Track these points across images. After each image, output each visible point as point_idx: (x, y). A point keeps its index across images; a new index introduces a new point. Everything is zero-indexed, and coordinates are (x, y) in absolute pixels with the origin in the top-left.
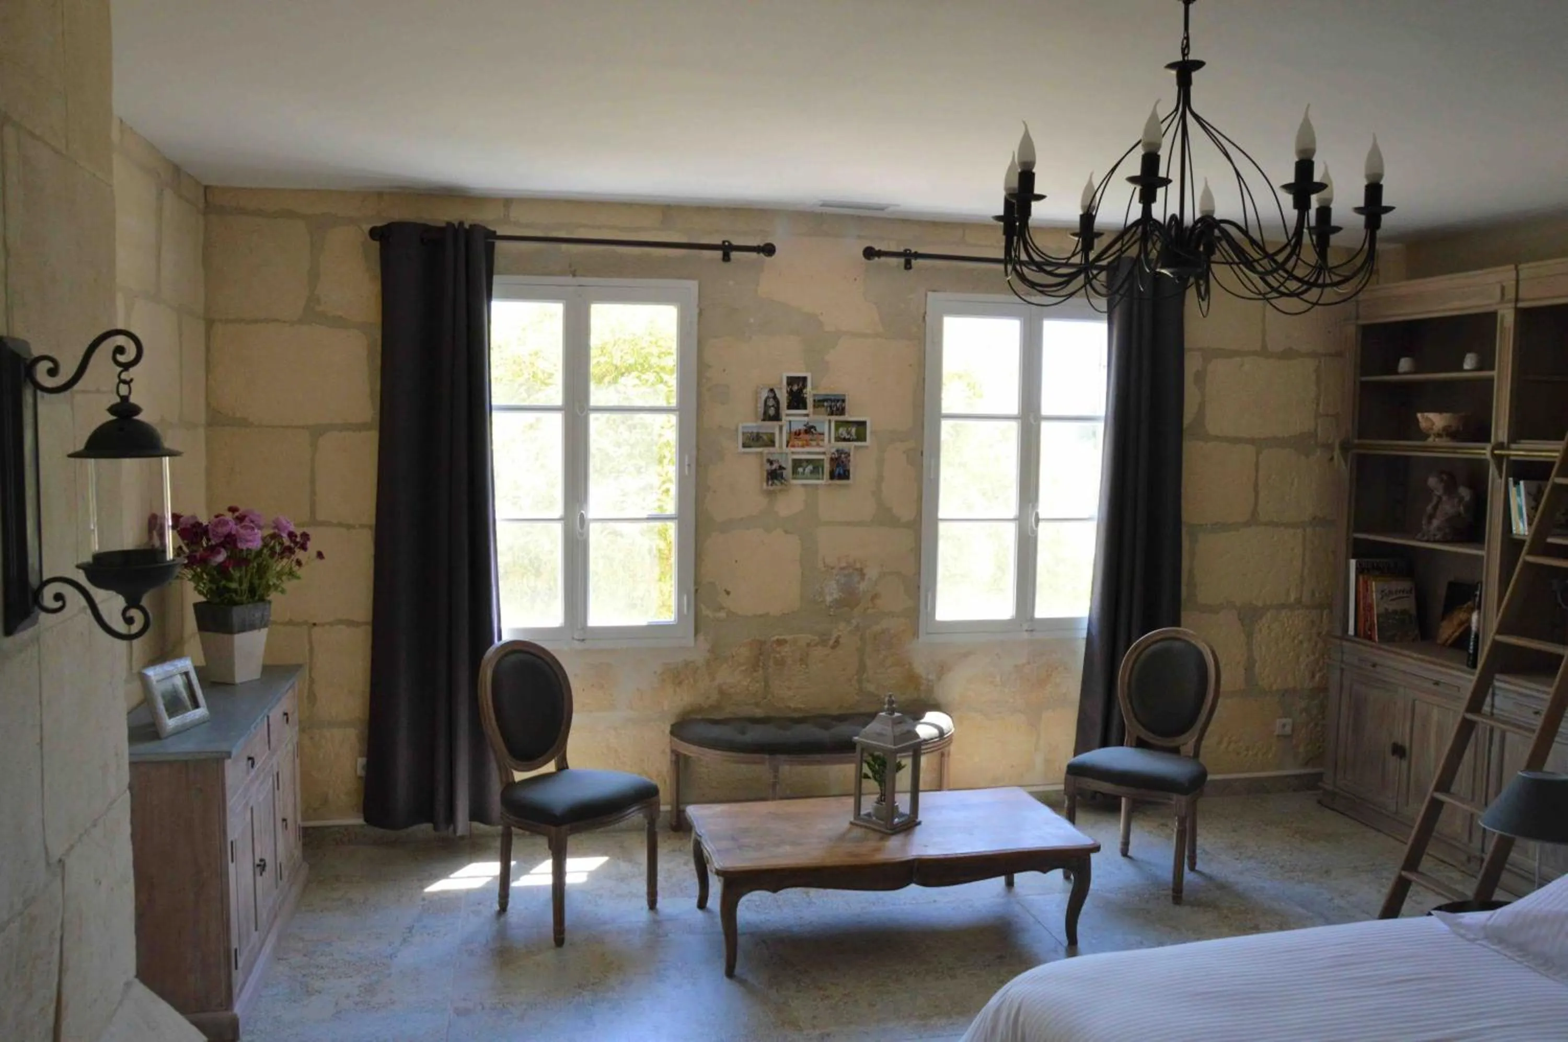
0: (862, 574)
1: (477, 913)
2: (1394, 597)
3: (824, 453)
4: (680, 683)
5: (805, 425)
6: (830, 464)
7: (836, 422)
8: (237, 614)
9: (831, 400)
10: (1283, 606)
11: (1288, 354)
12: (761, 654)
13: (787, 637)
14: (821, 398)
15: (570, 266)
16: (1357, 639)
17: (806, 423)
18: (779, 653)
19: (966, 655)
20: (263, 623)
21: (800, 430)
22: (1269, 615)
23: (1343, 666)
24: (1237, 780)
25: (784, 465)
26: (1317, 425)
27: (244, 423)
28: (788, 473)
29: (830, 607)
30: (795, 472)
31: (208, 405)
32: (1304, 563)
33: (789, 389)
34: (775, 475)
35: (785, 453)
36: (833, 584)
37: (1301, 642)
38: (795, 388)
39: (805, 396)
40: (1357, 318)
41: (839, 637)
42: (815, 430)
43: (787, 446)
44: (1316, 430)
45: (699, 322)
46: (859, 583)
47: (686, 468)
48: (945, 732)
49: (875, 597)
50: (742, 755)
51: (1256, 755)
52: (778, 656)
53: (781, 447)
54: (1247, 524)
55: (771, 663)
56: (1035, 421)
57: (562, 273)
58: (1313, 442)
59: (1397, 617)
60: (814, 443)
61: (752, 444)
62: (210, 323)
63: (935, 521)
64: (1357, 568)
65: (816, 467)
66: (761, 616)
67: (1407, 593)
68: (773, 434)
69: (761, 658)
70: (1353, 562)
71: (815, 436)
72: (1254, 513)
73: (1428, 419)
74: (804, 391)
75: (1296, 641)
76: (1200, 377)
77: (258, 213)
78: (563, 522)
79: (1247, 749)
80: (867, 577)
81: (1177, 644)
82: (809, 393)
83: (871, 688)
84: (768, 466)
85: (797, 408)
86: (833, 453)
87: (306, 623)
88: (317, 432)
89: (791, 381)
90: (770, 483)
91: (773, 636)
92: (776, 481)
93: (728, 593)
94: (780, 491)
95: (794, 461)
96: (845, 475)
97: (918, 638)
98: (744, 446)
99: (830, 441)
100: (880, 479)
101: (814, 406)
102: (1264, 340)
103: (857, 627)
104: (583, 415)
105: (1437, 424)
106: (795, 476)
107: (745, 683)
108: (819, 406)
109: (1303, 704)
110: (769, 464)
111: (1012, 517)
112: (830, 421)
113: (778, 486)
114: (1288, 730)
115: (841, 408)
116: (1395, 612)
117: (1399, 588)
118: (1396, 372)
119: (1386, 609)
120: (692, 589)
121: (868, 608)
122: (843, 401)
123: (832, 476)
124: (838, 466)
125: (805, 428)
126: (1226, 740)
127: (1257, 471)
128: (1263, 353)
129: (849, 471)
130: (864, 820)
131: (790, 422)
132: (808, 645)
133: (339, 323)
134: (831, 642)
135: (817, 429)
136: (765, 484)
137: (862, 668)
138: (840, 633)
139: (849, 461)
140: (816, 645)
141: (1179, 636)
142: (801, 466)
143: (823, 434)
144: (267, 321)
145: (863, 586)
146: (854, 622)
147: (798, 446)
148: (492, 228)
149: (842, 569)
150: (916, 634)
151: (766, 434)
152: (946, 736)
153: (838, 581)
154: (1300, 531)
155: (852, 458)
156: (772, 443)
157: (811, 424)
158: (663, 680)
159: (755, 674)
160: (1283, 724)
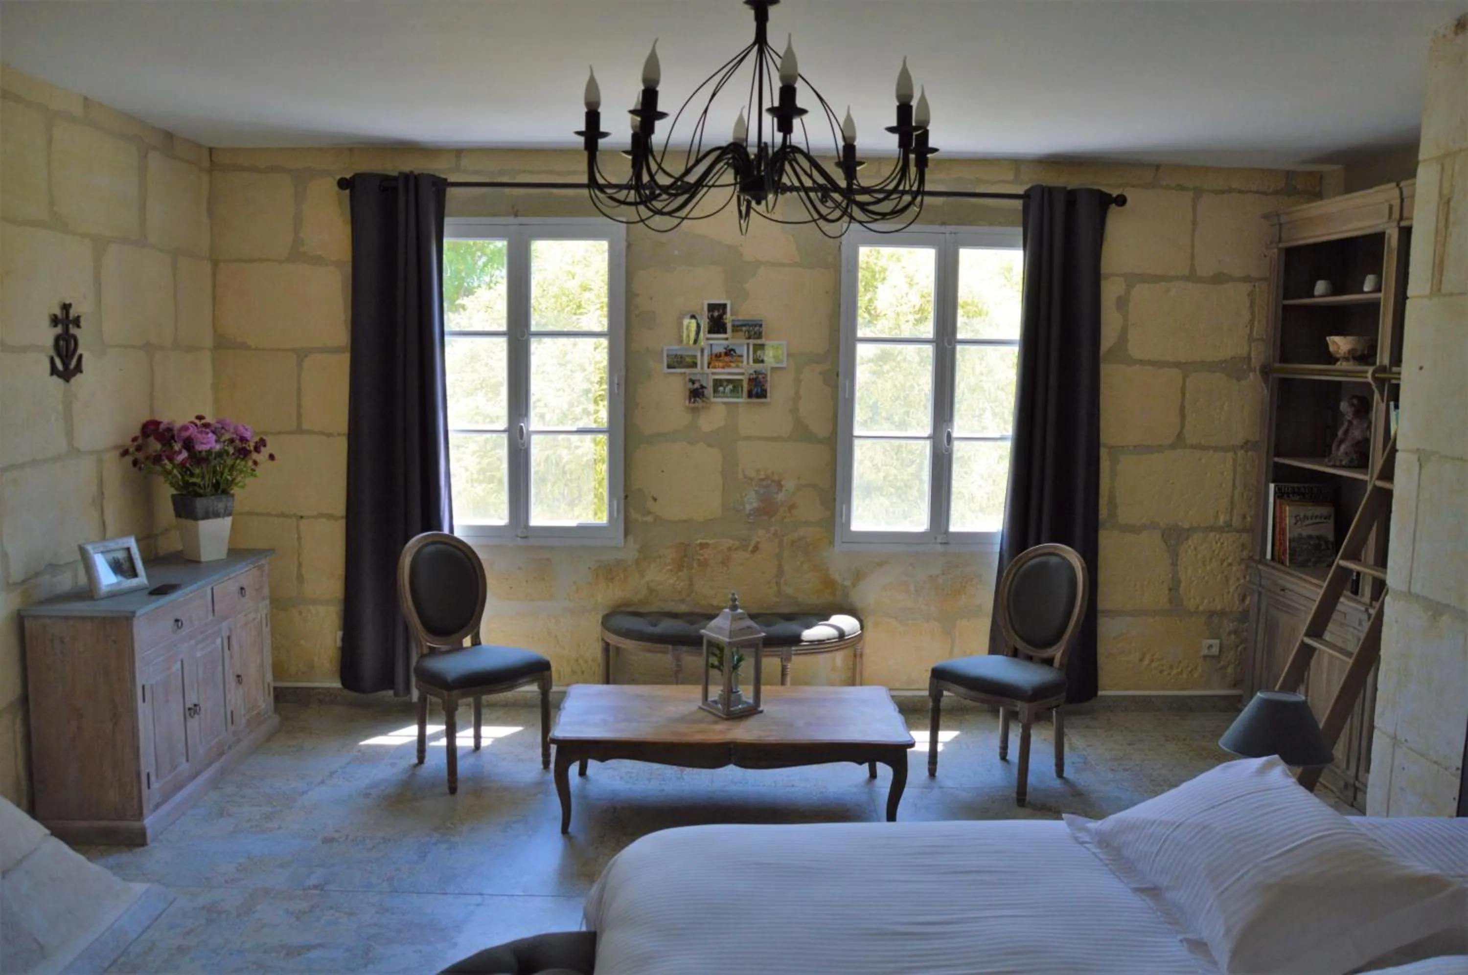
0: (779, 485)
1: (393, 765)
2: (1310, 521)
3: (743, 374)
4: (612, 579)
5: (725, 349)
6: (748, 384)
7: (754, 345)
8: (200, 504)
9: (750, 326)
10: (1211, 529)
11: (1219, 279)
12: (685, 556)
13: (710, 542)
14: (740, 323)
15: (513, 207)
16: (1272, 564)
17: (726, 346)
18: (702, 555)
19: (880, 564)
20: (227, 512)
21: (720, 353)
22: (1195, 536)
23: (1260, 589)
24: (1157, 697)
25: (705, 385)
26: (1250, 349)
27: (244, 347)
28: (709, 391)
29: (750, 515)
30: (716, 391)
31: (215, 331)
32: (1234, 486)
33: (709, 316)
34: (696, 393)
35: (707, 374)
36: (753, 495)
37: (1230, 565)
38: (716, 314)
39: (725, 321)
40: (1280, 241)
41: (758, 543)
42: (735, 352)
43: (708, 367)
44: (1249, 354)
45: (627, 256)
46: (777, 493)
47: (616, 386)
48: (846, 634)
49: (791, 507)
50: (650, 644)
51: (1181, 673)
52: (701, 558)
53: (702, 368)
54: (1173, 447)
55: (695, 565)
56: (949, 345)
57: (506, 214)
58: (1245, 367)
59: (1312, 542)
60: (733, 365)
61: (676, 364)
62: (215, 263)
63: (850, 438)
64: (1275, 493)
65: (736, 385)
66: (686, 521)
67: (1325, 518)
68: (695, 357)
69: (686, 559)
70: (1272, 486)
71: (735, 358)
72: (1180, 436)
73: (1334, 342)
74: (724, 317)
75: (1225, 564)
76: (1122, 303)
77: (254, 169)
78: (507, 433)
79: (1171, 667)
80: (784, 489)
81: (1054, 560)
82: (728, 318)
83: (789, 590)
84: (690, 385)
85: (718, 332)
86: (752, 374)
87: (295, 515)
88: (302, 354)
89: (712, 307)
90: (692, 400)
91: (697, 540)
92: (698, 399)
93: (655, 500)
94: (703, 408)
95: (715, 381)
96: (762, 394)
97: (834, 546)
98: (669, 367)
99: (748, 362)
100: (797, 398)
101: (733, 331)
102: (1192, 265)
103: (775, 534)
104: (524, 339)
105: (1341, 348)
106: (716, 395)
107: (672, 581)
108: (737, 331)
109: (1232, 626)
110: (691, 383)
111: (926, 435)
112: (748, 345)
113: (699, 403)
114: (1215, 651)
115: (758, 333)
116: (1310, 537)
117: (1316, 514)
118: (1312, 296)
119: (1300, 534)
120: (622, 496)
121: (785, 517)
122: (761, 326)
123: (750, 395)
124: (756, 386)
125: (724, 350)
126: (1148, 657)
127: (1183, 394)
128: (1192, 277)
129: (766, 391)
130: (709, 706)
131: (711, 345)
132: (729, 549)
133: (318, 261)
134: (751, 548)
135: (737, 352)
136: (687, 402)
137: (780, 573)
138: (758, 540)
139: (767, 381)
140: (736, 549)
141: (1057, 552)
142: (721, 385)
143: (741, 356)
144: (261, 260)
145: (781, 496)
146: (772, 529)
147: (719, 367)
148: (443, 176)
149: (762, 480)
150: (831, 543)
151: (688, 356)
152: (846, 638)
153: (757, 492)
154: (1230, 455)
155: (769, 378)
156: (694, 365)
157: (731, 347)
158: (597, 575)
159: (680, 574)
160: (1210, 645)
